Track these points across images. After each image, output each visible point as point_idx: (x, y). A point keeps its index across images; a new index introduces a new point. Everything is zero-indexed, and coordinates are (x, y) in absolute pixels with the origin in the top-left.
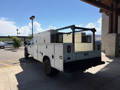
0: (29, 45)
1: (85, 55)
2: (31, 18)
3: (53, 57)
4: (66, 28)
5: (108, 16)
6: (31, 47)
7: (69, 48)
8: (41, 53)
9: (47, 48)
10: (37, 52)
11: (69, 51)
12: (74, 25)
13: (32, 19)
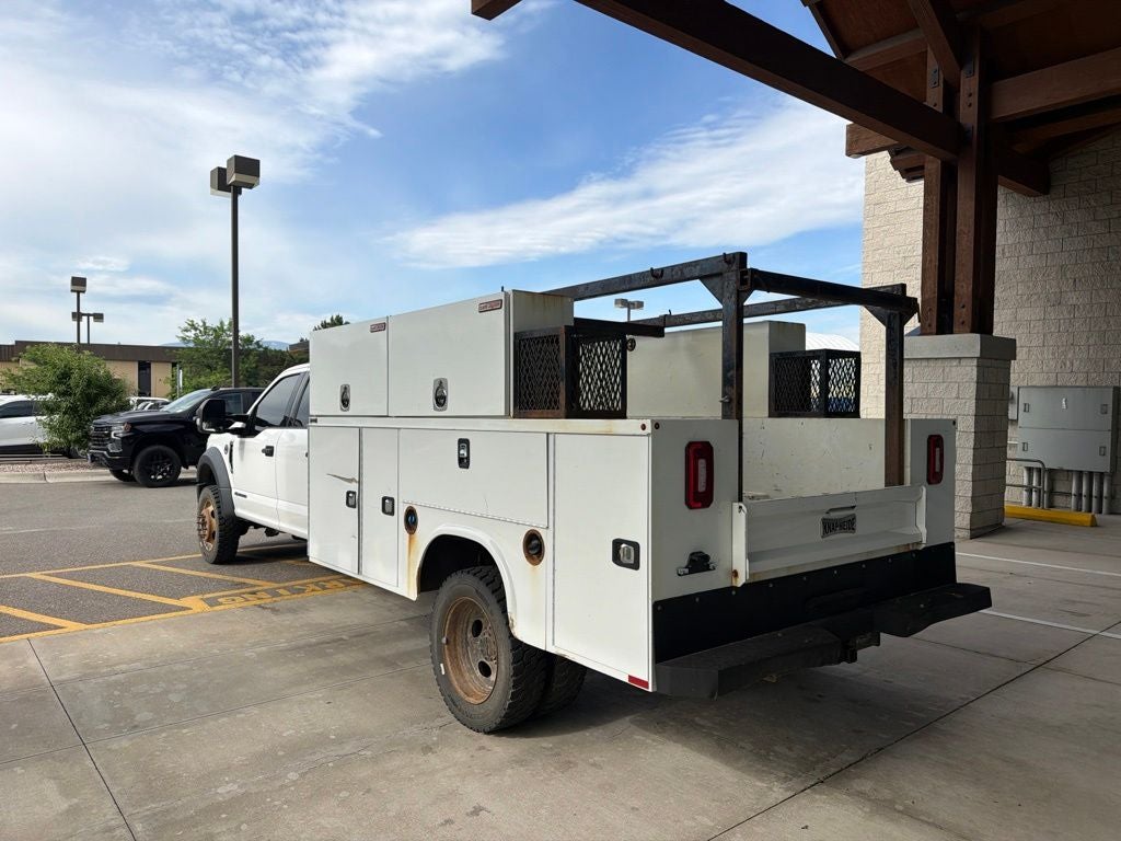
0: (249, 431)
1: (829, 527)
2: (221, 180)
3: (534, 547)
4: (658, 278)
5: (919, 185)
6: (269, 451)
7: (702, 463)
8: (401, 511)
9: (464, 462)
10: (353, 500)
11: (699, 496)
12: (743, 257)
13: (236, 191)
